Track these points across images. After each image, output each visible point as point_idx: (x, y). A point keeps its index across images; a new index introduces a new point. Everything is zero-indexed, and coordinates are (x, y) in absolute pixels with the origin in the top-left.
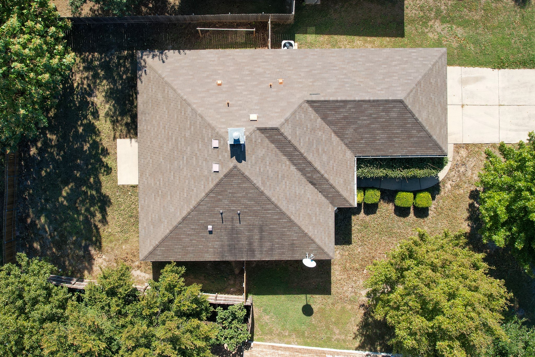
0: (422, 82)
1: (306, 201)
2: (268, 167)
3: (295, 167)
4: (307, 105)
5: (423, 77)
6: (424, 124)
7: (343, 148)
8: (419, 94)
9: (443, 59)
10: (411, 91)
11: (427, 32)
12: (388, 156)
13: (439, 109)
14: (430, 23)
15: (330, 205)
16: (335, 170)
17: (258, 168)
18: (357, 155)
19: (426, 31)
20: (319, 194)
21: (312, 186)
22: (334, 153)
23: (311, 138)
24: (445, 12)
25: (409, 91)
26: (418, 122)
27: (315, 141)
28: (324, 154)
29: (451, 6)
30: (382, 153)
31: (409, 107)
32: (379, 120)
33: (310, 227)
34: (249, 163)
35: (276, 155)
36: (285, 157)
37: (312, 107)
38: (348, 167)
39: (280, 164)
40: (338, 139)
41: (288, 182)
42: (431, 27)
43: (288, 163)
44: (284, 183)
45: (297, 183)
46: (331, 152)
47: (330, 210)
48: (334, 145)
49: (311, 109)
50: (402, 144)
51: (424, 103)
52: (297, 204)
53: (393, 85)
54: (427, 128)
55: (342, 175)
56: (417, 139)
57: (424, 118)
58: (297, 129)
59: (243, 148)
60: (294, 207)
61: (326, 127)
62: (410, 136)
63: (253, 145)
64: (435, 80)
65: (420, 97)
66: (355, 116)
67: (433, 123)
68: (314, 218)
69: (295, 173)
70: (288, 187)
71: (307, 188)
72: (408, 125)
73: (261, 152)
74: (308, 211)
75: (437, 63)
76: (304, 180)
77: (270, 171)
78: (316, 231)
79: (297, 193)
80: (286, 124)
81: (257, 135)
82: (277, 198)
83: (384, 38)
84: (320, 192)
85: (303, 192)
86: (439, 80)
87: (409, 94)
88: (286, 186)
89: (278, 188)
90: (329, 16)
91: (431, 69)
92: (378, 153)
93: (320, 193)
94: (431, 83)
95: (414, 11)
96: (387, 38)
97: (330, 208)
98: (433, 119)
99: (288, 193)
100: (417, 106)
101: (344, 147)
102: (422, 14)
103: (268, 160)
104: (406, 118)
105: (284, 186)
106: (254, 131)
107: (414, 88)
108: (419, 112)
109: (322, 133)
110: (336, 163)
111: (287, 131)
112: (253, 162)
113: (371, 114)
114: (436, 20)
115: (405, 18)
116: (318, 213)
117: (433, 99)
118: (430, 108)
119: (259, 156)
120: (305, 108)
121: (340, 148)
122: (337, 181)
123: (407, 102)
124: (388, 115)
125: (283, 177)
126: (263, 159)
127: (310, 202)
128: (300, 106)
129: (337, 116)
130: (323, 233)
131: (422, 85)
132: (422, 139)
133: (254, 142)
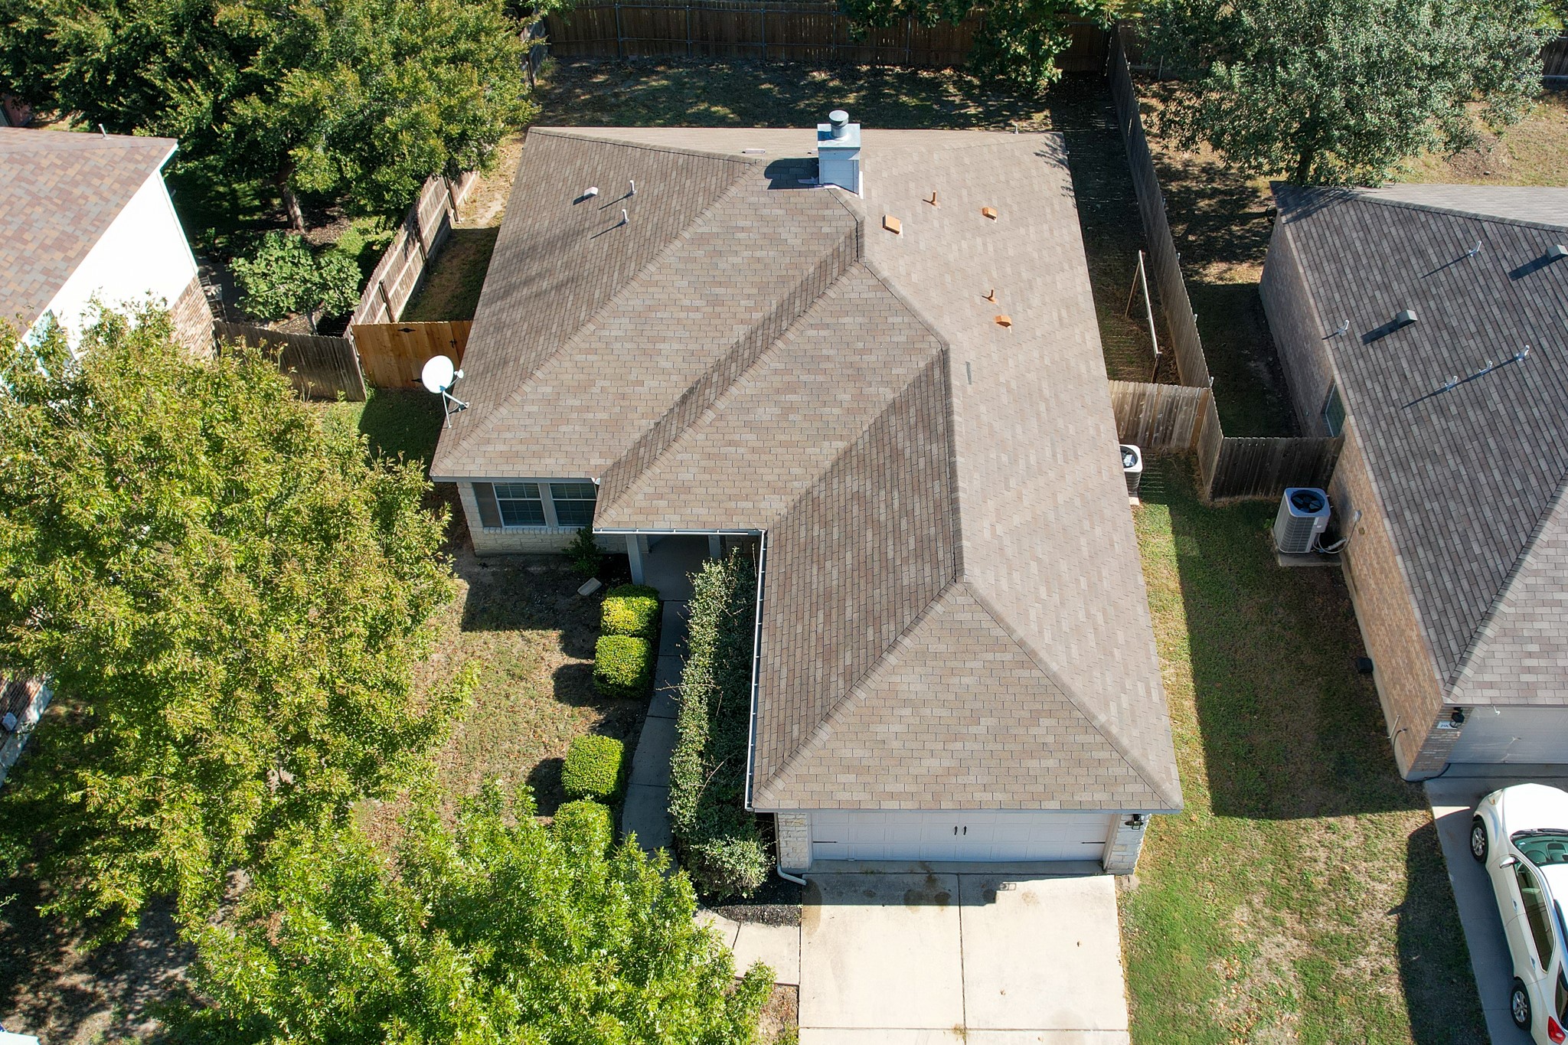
0: (1036, 673)
1: (632, 377)
2: (747, 254)
3: (742, 339)
4: (934, 352)
5: (1055, 675)
6: (877, 680)
7: (795, 484)
8: (990, 656)
9: (1138, 788)
10: (997, 619)
11: (1249, 903)
12: (761, 620)
13: (934, 763)
14: (1288, 919)
15: (610, 462)
16: (724, 450)
17: (748, 223)
18: (770, 536)
19: (1256, 900)
20: (652, 422)
21: (677, 397)
22: (780, 450)
23: (830, 366)
24: (1347, 972)
25: (998, 607)
26: (884, 655)
27: (820, 378)
28: (777, 411)
29: (1379, 998)
30: (774, 600)
31: (939, 608)
32: (890, 542)
33: (549, 390)
34: (762, 200)
35: (782, 281)
36: (774, 307)
37: (930, 367)
38: (733, 504)
39: (755, 291)
40: (828, 465)
41: (698, 315)
42: (1275, 922)
43: (758, 316)
44: (698, 303)
45: (692, 346)
46: (783, 437)
47: (596, 461)
48: (809, 451)
49: (922, 365)
50: (804, 640)
51: (955, 680)
52: (627, 345)
53: (1016, 576)
54: (861, 694)
55: (708, 477)
56: (819, 679)
57: (896, 679)
58: (860, 320)
59: (807, 182)
60: (621, 333)
61: (865, 418)
62: (828, 655)
63: (814, 212)
64: (1050, 739)
65: (977, 665)
66: (902, 476)
67: (881, 728)
68: (577, 403)
69: (724, 341)
70: (683, 315)
71: (674, 378)
72: (870, 631)
73: (792, 234)
74: (600, 383)
75: (1115, 755)
76: (699, 369)
77: (737, 260)
78: (535, 408)
79: (662, 346)
80: (873, 282)
81: (841, 223)
82: (656, 278)
83: (1200, 749)
84: (657, 424)
85: (664, 364)
86: (1051, 763)
87: (983, 605)
88: (688, 309)
89: (685, 283)
90: (1244, 591)
91: (1088, 723)
92: (774, 588)
93: (652, 426)
94: (1035, 717)
95: (1322, 854)
96: (1202, 760)
97: (601, 462)
98: (896, 728)
99: (666, 315)
100: (942, 648)
101: (800, 487)
102: (1320, 883)
103: (767, 254)
104: (899, 614)
105: (687, 302)
106: (853, 214)
107: (1010, 631)
108: (922, 656)
109: (845, 405)
110: (748, 457)
111: (852, 286)
112: (765, 212)
113: (909, 513)
114: (1304, 943)
115: (1290, 825)
116: (591, 415)
117: (973, 729)
118: (937, 712)
119: (780, 230)
120: (925, 345)
121: (797, 471)
122: (686, 456)
123: (955, 597)
124: (905, 561)
125: (715, 301)
126: (774, 240)
127: (628, 390)
128: (929, 330)
129: (900, 435)
130: (523, 435)
131: (1025, 673)
132: (818, 696)
133: (821, 212)
